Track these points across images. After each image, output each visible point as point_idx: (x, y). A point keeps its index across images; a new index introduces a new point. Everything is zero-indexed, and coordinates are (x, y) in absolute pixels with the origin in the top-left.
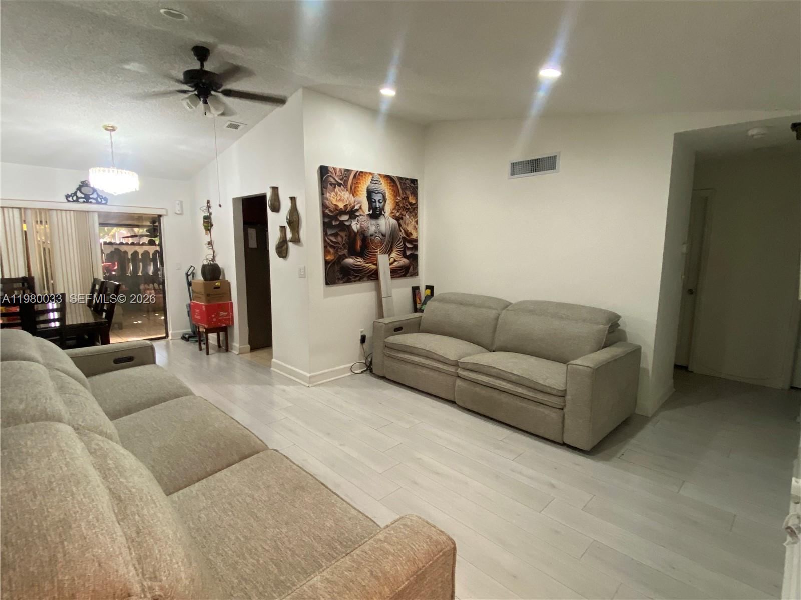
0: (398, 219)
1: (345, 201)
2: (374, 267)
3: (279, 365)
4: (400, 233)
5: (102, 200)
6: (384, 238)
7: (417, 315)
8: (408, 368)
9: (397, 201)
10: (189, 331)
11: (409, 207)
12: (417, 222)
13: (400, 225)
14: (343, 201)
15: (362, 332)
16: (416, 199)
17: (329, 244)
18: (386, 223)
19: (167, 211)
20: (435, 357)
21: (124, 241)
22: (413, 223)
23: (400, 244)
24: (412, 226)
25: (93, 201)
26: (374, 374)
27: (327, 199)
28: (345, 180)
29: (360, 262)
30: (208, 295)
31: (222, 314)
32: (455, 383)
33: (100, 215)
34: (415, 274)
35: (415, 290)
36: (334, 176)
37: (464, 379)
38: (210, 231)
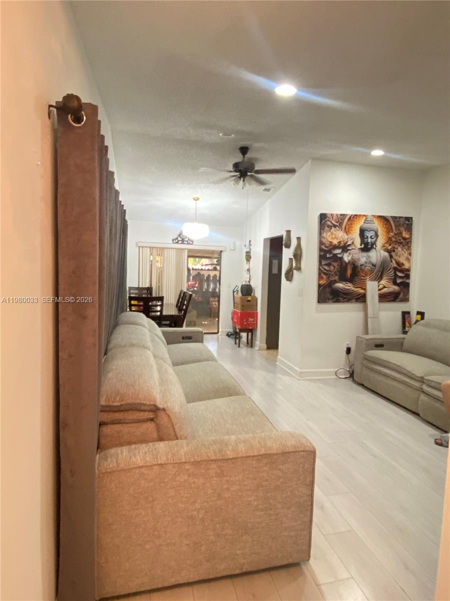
0: (389, 252)
1: (339, 238)
2: (362, 291)
3: (282, 361)
4: (392, 264)
5: (190, 242)
6: (374, 267)
7: (402, 336)
8: (381, 378)
9: (390, 236)
10: (231, 330)
11: (402, 240)
12: (410, 254)
13: (391, 257)
14: (337, 239)
15: (348, 344)
16: (411, 234)
17: (322, 271)
18: (377, 255)
19: (226, 248)
20: (404, 371)
21: (204, 268)
22: (406, 255)
23: (391, 272)
24: (405, 257)
25: (186, 243)
26: (355, 380)
27: (324, 238)
28: (340, 223)
29: (349, 286)
30: (243, 306)
31: (250, 319)
32: (419, 397)
33: (189, 251)
34: (406, 299)
35: (405, 315)
36: (331, 220)
37: (427, 394)
38: (249, 261)
